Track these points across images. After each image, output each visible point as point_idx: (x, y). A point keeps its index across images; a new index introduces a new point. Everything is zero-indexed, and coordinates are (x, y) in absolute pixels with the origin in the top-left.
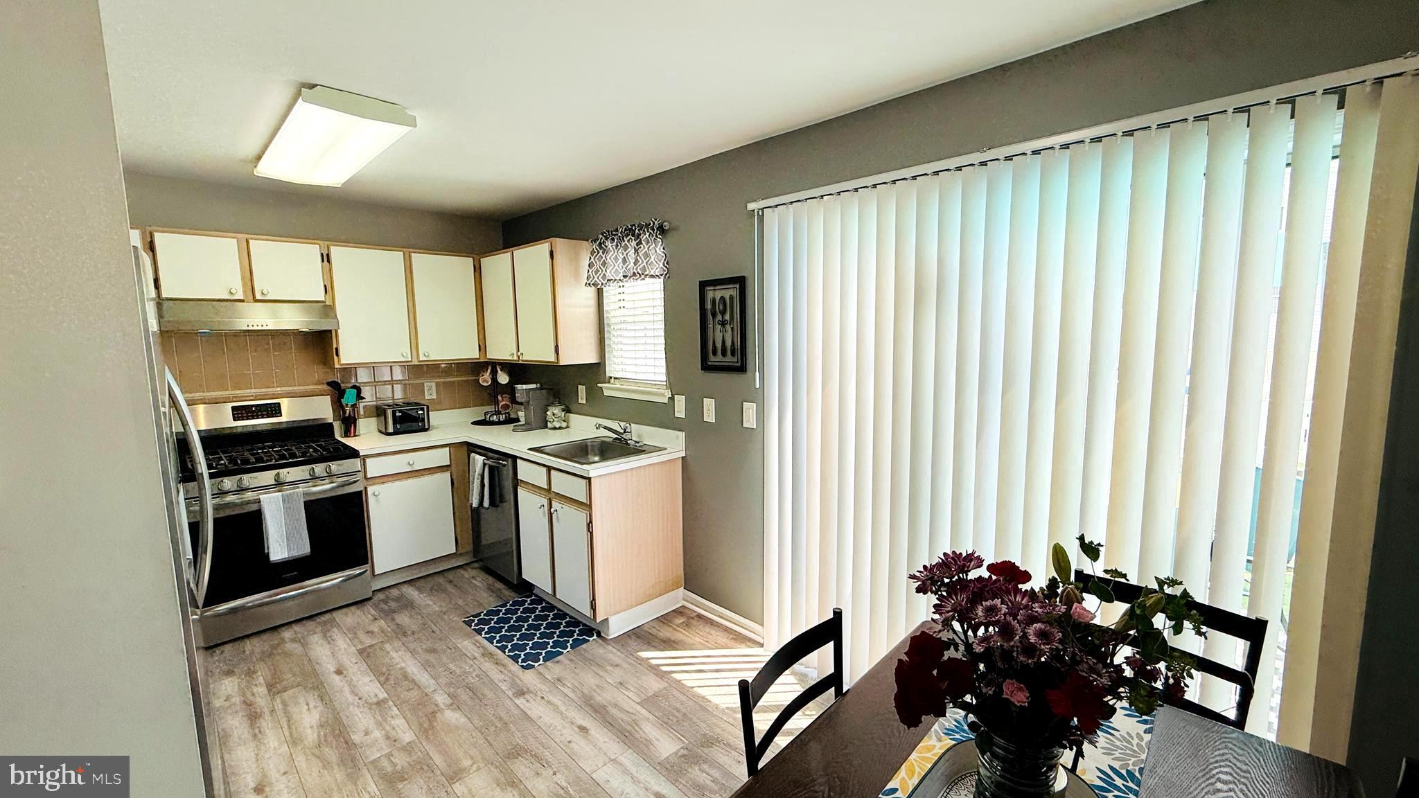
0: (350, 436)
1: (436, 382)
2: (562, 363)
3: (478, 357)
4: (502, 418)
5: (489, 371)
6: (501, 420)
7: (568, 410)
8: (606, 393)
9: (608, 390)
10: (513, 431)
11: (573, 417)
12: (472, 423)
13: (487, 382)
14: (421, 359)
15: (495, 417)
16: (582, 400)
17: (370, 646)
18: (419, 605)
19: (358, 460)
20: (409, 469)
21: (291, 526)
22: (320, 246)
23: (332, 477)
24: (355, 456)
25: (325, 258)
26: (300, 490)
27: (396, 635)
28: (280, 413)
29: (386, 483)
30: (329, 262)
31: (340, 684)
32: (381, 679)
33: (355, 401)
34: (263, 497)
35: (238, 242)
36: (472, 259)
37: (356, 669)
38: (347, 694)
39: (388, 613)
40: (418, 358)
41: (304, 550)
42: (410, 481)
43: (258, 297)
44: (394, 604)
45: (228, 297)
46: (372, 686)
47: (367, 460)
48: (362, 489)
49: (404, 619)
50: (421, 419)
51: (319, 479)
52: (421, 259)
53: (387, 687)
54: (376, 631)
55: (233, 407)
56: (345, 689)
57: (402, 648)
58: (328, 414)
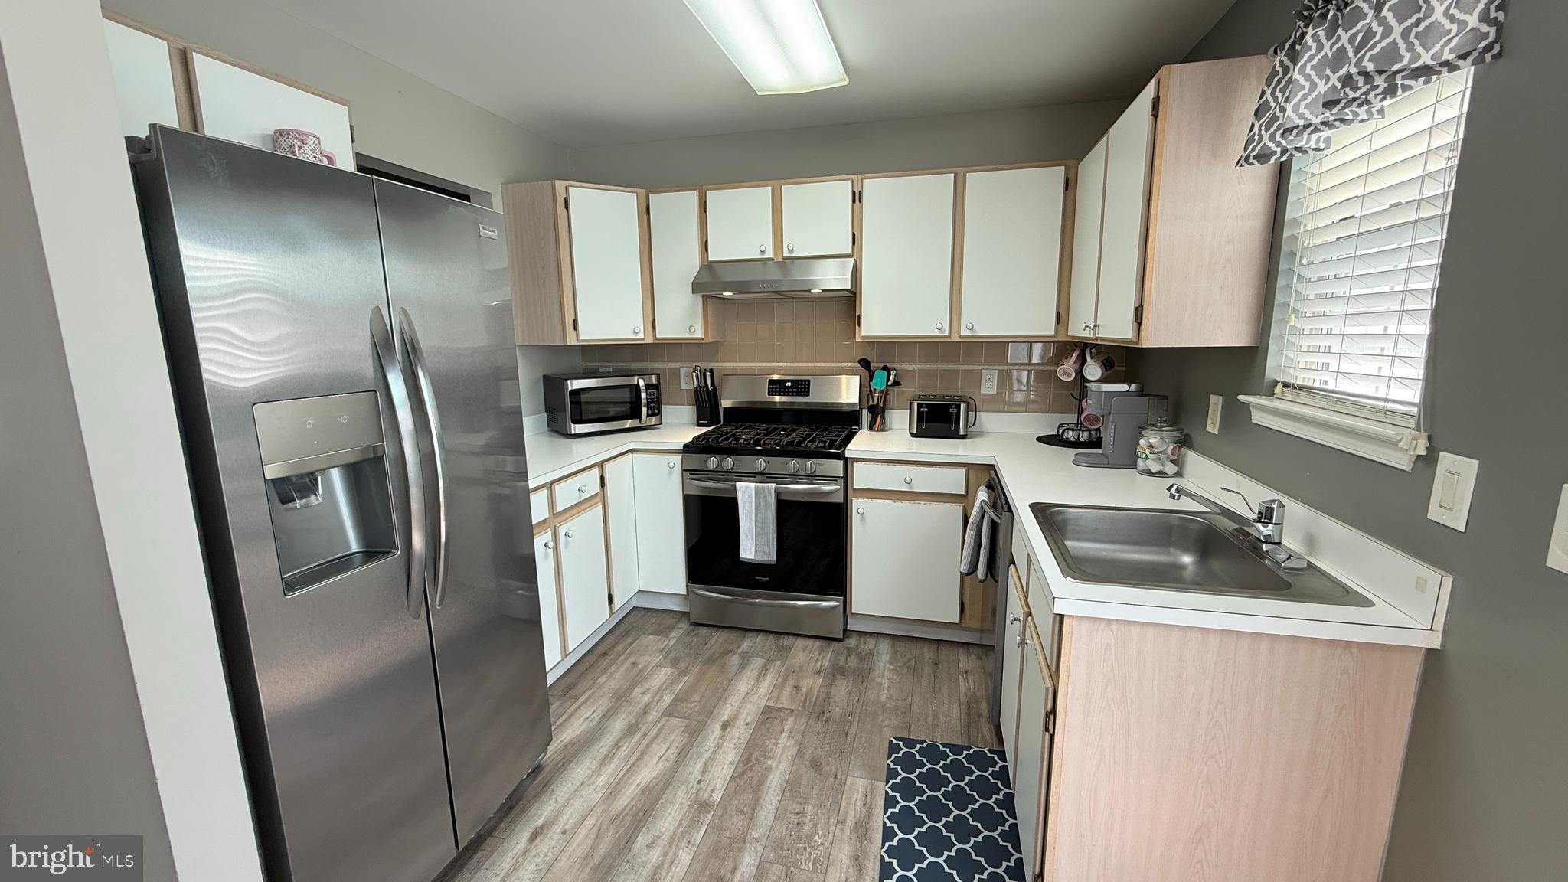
0: (874, 430)
1: (1000, 371)
2: (1145, 344)
3: (1053, 333)
4: (1084, 437)
5: (1075, 356)
6: (1081, 440)
7: (1185, 441)
8: (1258, 418)
9: (1263, 411)
10: (1075, 462)
11: (1192, 457)
12: (1040, 439)
13: (1069, 375)
14: (961, 334)
15: (1071, 432)
16: (1213, 427)
17: (779, 709)
18: (873, 680)
19: (841, 463)
20: (905, 488)
21: (760, 525)
22: (852, 182)
23: (812, 478)
24: (839, 456)
25: (857, 197)
26: (774, 485)
27: (813, 710)
28: (808, 392)
29: (874, 501)
30: (860, 202)
31: (710, 744)
32: (740, 770)
33: (884, 387)
34: (739, 484)
35: (773, 190)
36: (1064, 167)
37: (740, 733)
38: (699, 765)
39: (837, 671)
40: (959, 331)
41: (770, 556)
42: (905, 506)
43: (786, 254)
44: (853, 662)
45: (758, 256)
46: (724, 772)
47: (857, 465)
48: (842, 501)
49: (841, 693)
50: (953, 420)
51: (796, 477)
52: (975, 181)
53: (733, 785)
54: (804, 690)
55: (770, 380)
56: (706, 755)
57: (798, 737)
58: (854, 398)
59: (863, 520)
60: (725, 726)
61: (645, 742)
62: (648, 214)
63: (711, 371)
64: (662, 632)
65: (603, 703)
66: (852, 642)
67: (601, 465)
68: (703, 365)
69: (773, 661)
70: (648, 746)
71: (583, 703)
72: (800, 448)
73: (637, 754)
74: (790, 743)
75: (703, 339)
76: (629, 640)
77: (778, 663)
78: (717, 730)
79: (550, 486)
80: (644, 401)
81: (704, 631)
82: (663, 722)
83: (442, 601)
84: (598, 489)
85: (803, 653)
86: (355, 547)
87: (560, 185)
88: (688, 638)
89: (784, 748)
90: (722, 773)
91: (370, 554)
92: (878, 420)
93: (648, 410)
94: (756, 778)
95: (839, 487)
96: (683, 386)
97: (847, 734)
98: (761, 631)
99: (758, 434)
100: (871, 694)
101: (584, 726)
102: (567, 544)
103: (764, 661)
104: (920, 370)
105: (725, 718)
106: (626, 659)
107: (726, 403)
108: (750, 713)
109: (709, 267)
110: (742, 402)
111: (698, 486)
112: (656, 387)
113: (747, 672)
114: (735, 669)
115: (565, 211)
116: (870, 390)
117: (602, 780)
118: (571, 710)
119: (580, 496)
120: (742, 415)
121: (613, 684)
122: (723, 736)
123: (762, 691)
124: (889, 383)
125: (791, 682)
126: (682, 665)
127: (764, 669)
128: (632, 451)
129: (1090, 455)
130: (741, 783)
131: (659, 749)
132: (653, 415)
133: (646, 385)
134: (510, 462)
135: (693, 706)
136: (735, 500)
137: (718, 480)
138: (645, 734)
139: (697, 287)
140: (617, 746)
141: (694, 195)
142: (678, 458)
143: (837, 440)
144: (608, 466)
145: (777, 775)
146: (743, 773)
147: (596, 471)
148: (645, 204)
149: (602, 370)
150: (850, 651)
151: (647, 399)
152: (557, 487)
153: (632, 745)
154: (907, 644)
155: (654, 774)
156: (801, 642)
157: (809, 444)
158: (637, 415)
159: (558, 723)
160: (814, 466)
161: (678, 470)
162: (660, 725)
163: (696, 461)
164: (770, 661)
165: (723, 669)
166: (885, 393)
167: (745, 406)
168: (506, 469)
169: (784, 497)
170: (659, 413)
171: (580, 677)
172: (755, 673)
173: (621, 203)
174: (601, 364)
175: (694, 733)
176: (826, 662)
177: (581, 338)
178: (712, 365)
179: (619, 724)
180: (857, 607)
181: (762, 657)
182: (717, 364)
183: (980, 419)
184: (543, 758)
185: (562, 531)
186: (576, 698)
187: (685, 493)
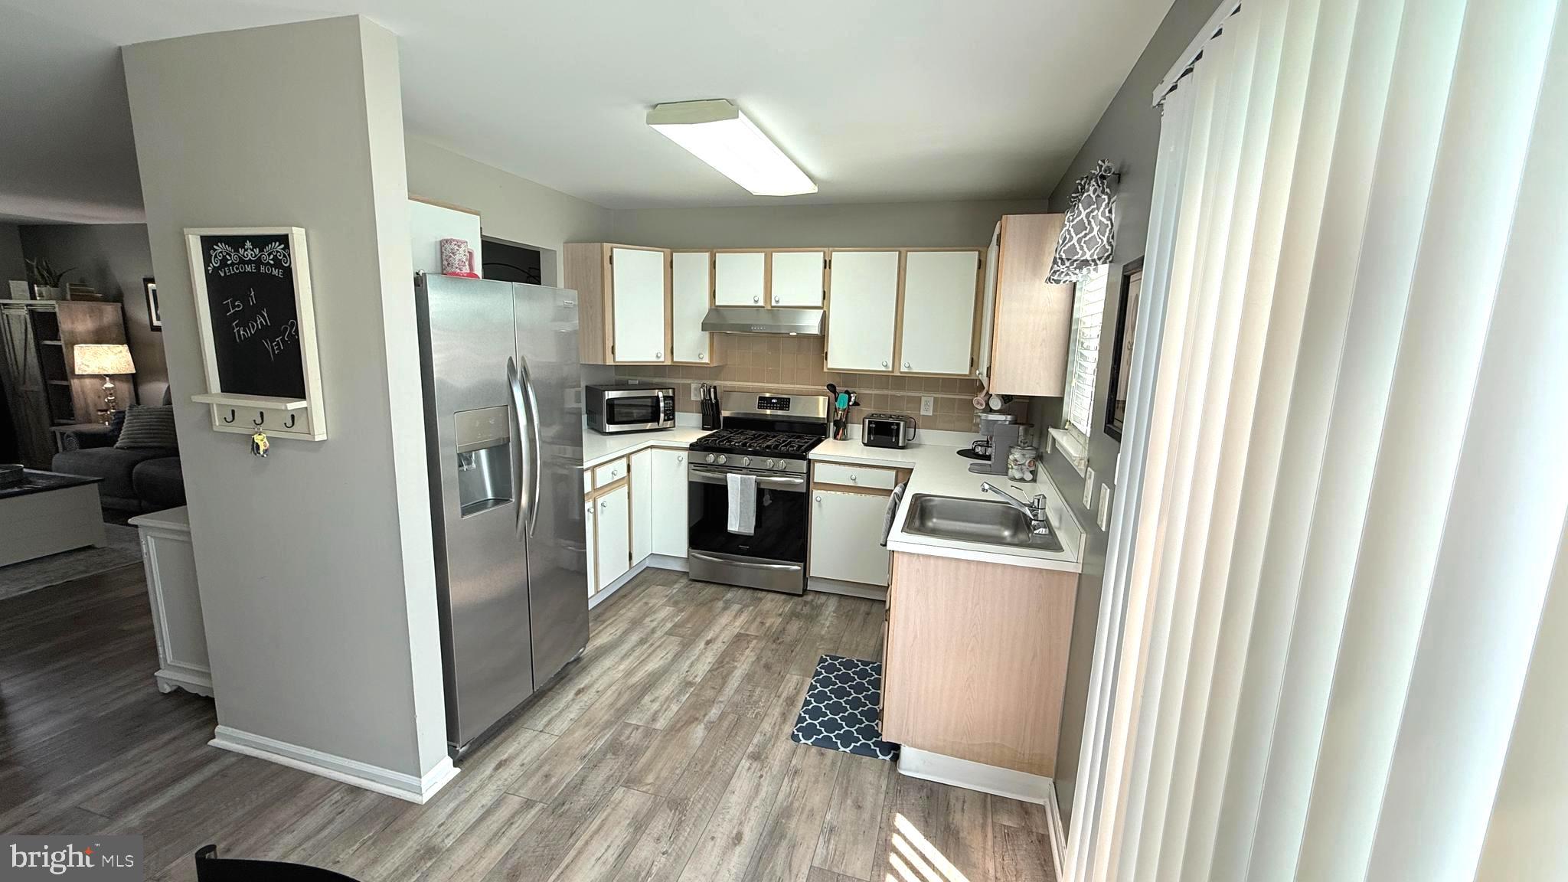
0: (837, 439)
1: (935, 398)
2: (992, 391)
3: (970, 375)
4: (984, 451)
10: (970, 470)
11: (1041, 469)
12: (959, 453)
13: (982, 405)
14: (902, 370)
16: (1049, 449)
17: (748, 635)
18: (819, 622)
19: (805, 463)
20: (851, 483)
21: (743, 504)
22: (825, 253)
23: (784, 472)
24: (804, 458)
25: (827, 264)
26: (754, 477)
27: (772, 637)
28: (789, 407)
29: (829, 492)
30: (830, 268)
31: (697, 652)
32: (715, 667)
33: (846, 406)
34: (729, 475)
35: (766, 255)
36: (977, 253)
37: (718, 647)
38: (688, 662)
39: (794, 615)
40: (900, 369)
41: (750, 530)
42: (851, 496)
43: (774, 304)
44: (806, 610)
45: (752, 303)
46: (705, 667)
47: (817, 464)
48: (805, 491)
49: (794, 628)
50: (894, 434)
51: (773, 472)
52: (914, 258)
53: (709, 675)
54: (767, 625)
55: (760, 397)
56: (693, 658)
57: (758, 652)
58: (822, 414)
59: (820, 506)
60: (708, 643)
61: (652, 649)
62: (672, 267)
63: (715, 388)
64: (667, 584)
65: (622, 626)
66: (809, 598)
67: (628, 456)
68: (709, 382)
69: (748, 606)
70: (654, 651)
71: (610, 624)
72: (776, 451)
73: (646, 655)
74: (753, 654)
75: (708, 364)
76: (643, 588)
77: (751, 608)
78: (702, 645)
79: (593, 469)
80: (662, 409)
81: (699, 585)
82: (665, 638)
83: (533, 533)
84: (625, 474)
85: (771, 604)
86: (490, 495)
87: (607, 246)
88: (687, 589)
89: (747, 657)
90: (702, 669)
91: (497, 501)
92: (841, 432)
93: (665, 416)
94: (725, 672)
95: (802, 481)
96: (693, 398)
97: (792, 651)
98: (742, 587)
99: (747, 438)
100: (816, 630)
101: (610, 638)
102: (602, 512)
103: (740, 606)
104: (875, 394)
105: (709, 638)
106: (640, 600)
107: (725, 413)
108: (727, 636)
109: (716, 310)
110: (738, 413)
111: (701, 476)
112: (672, 398)
113: (728, 612)
114: (719, 610)
115: (610, 265)
116: (836, 409)
117: (622, 667)
118: (600, 628)
119: (613, 478)
120: (736, 423)
121: (630, 614)
122: (705, 649)
123: (737, 624)
124: (851, 403)
125: (759, 619)
126: (681, 605)
127: (741, 611)
128: (652, 447)
129: (981, 465)
130: (715, 673)
131: (661, 653)
132: (669, 419)
133: (664, 397)
134: (569, 451)
135: (687, 630)
136: (725, 488)
137: (715, 471)
138: (652, 645)
139: (705, 327)
140: (633, 649)
141: (706, 256)
142: (685, 454)
143: (802, 446)
144: (634, 458)
145: (740, 671)
146: (717, 669)
147: (624, 460)
148: (670, 260)
149: (630, 382)
150: (806, 603)
151: (665, 407)
152: (598, 471)
153: (642, 650)
154: (850, 601)
155: (657, 666)
156: (770, 596)
157: (783, 448)
158: (657, 420)
159: (594, 634)
160: (784, 465)
161: (685, 462)
162: (662, 640)
163: (699, 456)
164: (746, 606)
165: (710, 610)
166: (847, 411)
167: (740, 416)
168: (566, 456)
169: (762, 486)
170: (673, 419)
171: (606, 610)
172: (734, 613)
173: (651, 261)
174: (630, 378)
175: (686, 645)
176: (787, 609)
177: (617, 360)
178: (716, 383)
179: (634, 638)
180: (814, 571)
181: (741, 604)
182: (720, 382)
183: (919, 436)
184: (582, 652)
185: (599, 501)
186: (604, 622)
187: (690, 480)
